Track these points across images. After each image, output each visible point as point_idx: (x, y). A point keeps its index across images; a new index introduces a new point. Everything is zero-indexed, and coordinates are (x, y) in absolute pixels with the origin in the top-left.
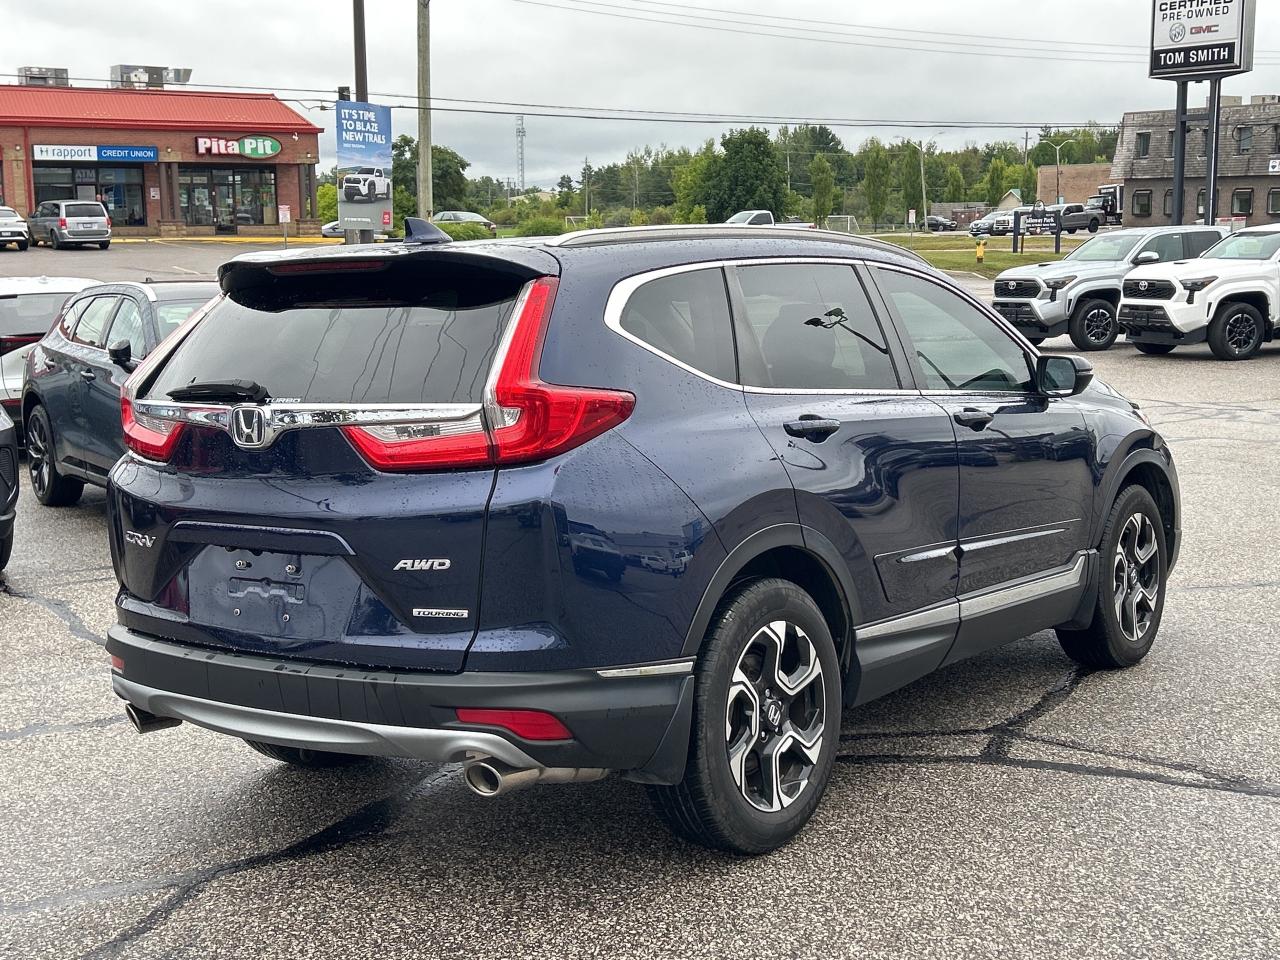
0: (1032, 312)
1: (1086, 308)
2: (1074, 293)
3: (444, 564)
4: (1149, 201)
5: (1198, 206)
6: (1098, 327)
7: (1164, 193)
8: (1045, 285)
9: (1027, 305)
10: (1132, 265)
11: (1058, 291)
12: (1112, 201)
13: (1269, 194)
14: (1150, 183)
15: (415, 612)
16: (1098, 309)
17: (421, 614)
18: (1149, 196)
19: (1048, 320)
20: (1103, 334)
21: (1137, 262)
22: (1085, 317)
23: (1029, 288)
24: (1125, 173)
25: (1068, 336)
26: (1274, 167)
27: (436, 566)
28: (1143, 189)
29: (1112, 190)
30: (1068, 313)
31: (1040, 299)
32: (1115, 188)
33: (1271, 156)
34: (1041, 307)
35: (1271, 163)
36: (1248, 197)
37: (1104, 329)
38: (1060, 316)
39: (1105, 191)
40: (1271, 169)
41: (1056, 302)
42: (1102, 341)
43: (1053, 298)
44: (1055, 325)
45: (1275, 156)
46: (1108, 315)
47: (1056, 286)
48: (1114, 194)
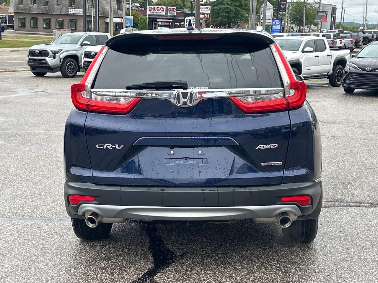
0: (46, 63)
1: (67, 62)
2: (62, 56)
3: (275, 146)
4: (24, 21)
5: (43, 24)
6: (71, 69)
7: (30, 19)
8: (51, 53)
9: (45, 60)
10: (80, 46)
11: (56, 55)
12: (5, 20)
13: (69, 21)
14: (24, 14)
15: (263, 164)
16: (71, 62)
17: (265, 165)
18: (25, 19)
19: (52, 66)
20: (73, 72)
21: (82, 45)
22: (66, 65)
23: (45, 53)
24: (15, 10)
25: (60, 72)
26: (70, 11)
27: (272, 147)
28: (22, 17)
29: (5, 16)
30: (60, 64)
31: (49, 58)
32: (6, 15)
33: (69, 7)
34: (50, 60)
35: (69, 10)
36: (61, 22)
37: (73, 70)
38: (57, 65)
39: (2, 16)
40: (69, 12)
41: (56, 59)
42: (72, 74)
43: (54, 58)
44: (56, 68)
45: (71, 7)
46: (74, 65)
47: (55, 53)
48: (5, 18)
